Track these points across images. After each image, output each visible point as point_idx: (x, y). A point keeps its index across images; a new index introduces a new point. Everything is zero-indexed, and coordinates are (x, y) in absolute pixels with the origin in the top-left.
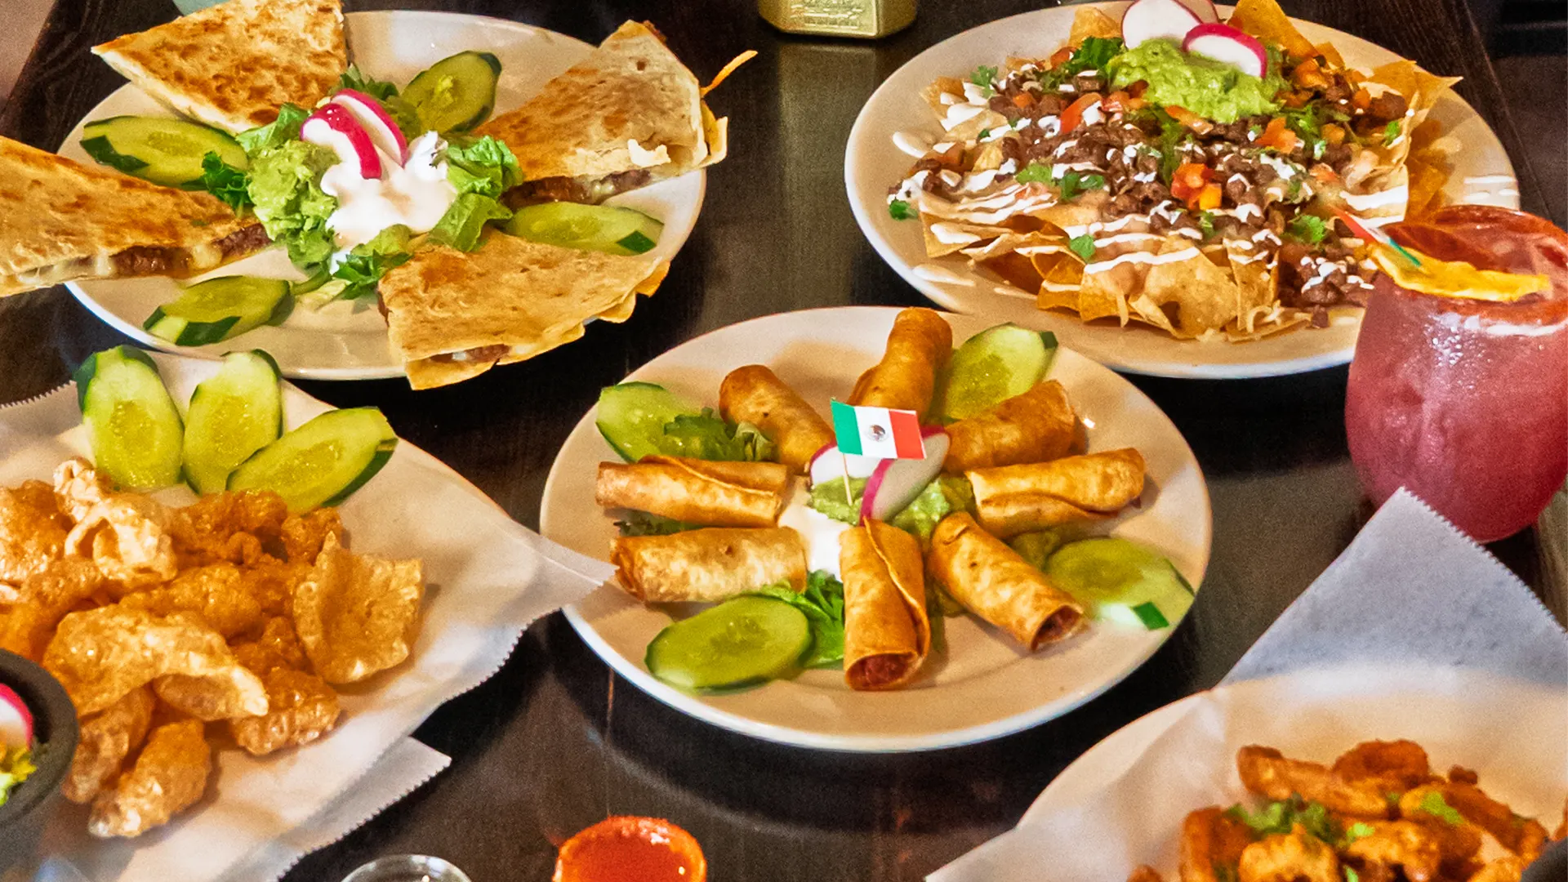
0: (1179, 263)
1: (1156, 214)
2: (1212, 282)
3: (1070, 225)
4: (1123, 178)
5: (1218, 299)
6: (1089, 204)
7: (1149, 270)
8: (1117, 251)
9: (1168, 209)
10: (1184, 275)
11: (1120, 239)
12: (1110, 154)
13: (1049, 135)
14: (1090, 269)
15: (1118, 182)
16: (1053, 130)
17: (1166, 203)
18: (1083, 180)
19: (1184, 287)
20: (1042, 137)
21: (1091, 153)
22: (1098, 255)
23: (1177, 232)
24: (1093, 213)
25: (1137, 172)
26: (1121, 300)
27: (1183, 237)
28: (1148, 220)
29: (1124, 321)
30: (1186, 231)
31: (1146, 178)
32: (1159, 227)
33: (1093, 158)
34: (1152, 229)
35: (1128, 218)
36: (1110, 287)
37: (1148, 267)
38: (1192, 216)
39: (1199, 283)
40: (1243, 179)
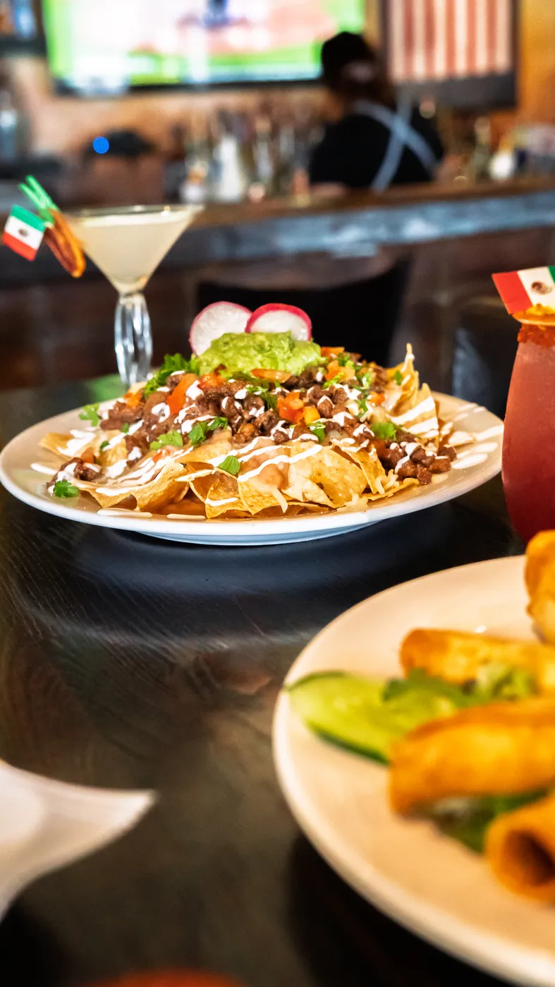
0: (308, 459)
1: (277, 431)
2: (338, 466)
3: (211, 458)
4: (240, 417)
5: (347, 478)
6: (220, 440)
7: (288, 469)
8: (256, 462)
9: (285, 426)
10: (317, 466)
11: (257, 453)
12: (224, 403)
13: (162, 420)
14: (241, 479)
15: (236, 422)
16: (164, 415)
17: (282, 422)
18: (209, 425)
19: (319, 474)
20: (156, 422)
21: (208, 409)
22: (243, 468)
23: (299, 439)
24: (226, 445)
25: (248, 410)
26: (277, 494)
27: (303, 441)
28: (272, 438)
29: (285, 509)
30: (305, 436)
31: (258, 413)
32: (282, 440)
33: (210, 411)
34: (277, 443)
35: (256, 441)
36: (264, 488)
37: (287, 465)
38: (304, 428)
39: (330, 469)
40: (329, 399)
